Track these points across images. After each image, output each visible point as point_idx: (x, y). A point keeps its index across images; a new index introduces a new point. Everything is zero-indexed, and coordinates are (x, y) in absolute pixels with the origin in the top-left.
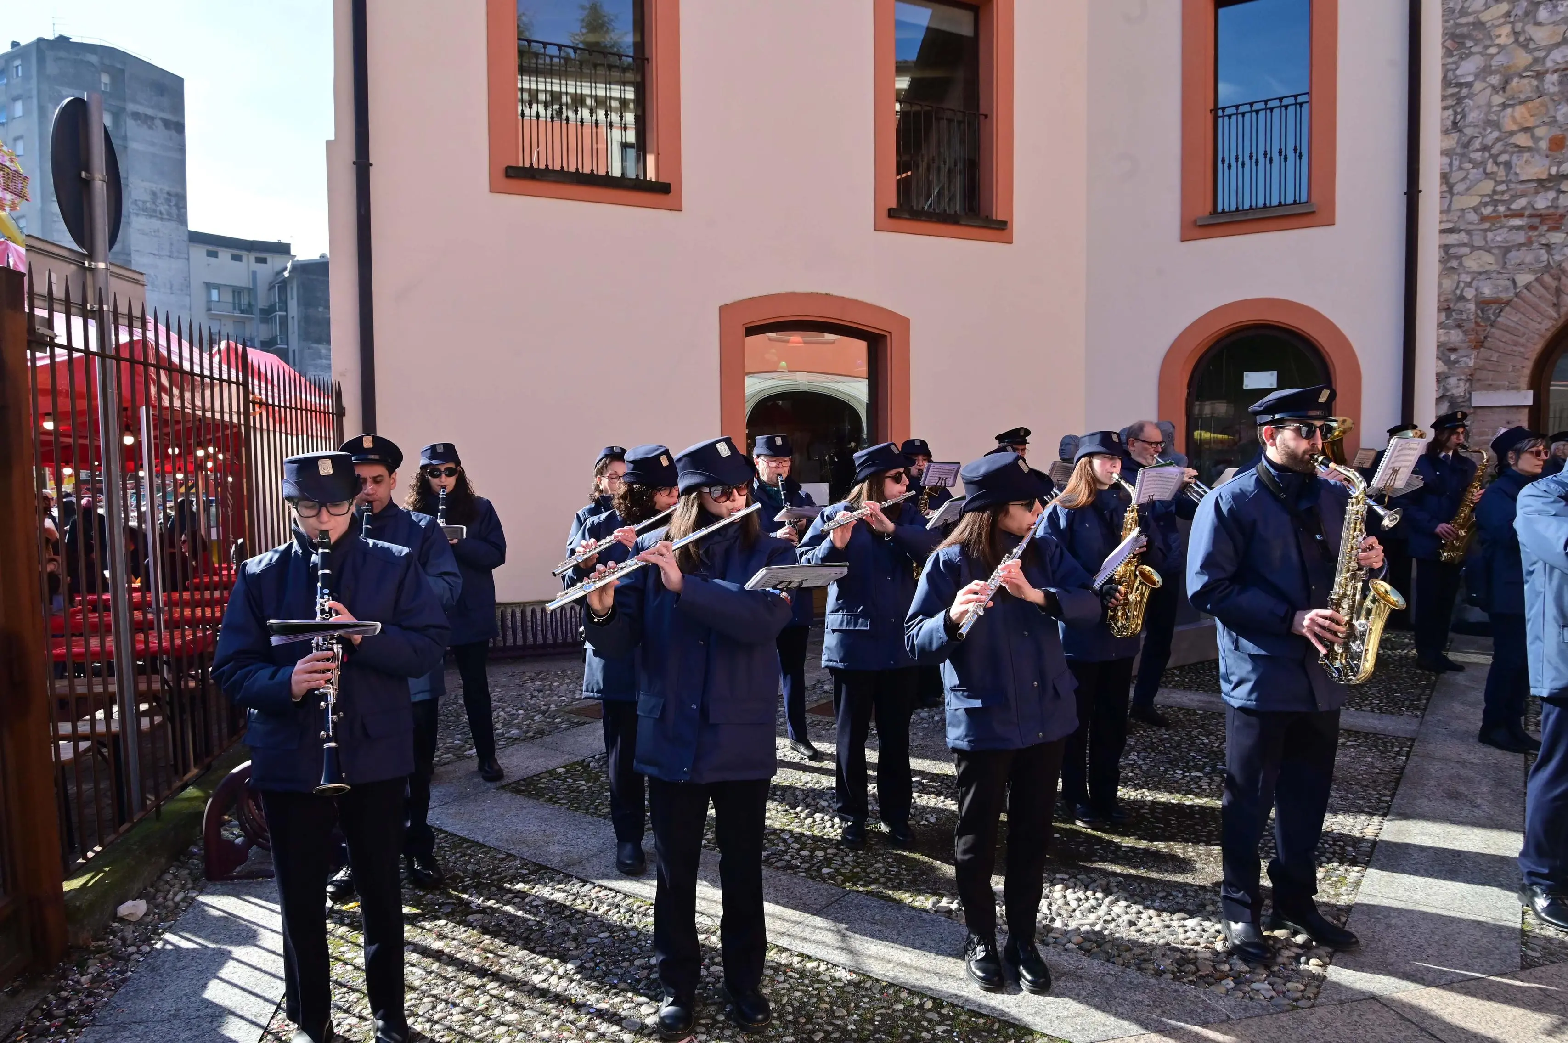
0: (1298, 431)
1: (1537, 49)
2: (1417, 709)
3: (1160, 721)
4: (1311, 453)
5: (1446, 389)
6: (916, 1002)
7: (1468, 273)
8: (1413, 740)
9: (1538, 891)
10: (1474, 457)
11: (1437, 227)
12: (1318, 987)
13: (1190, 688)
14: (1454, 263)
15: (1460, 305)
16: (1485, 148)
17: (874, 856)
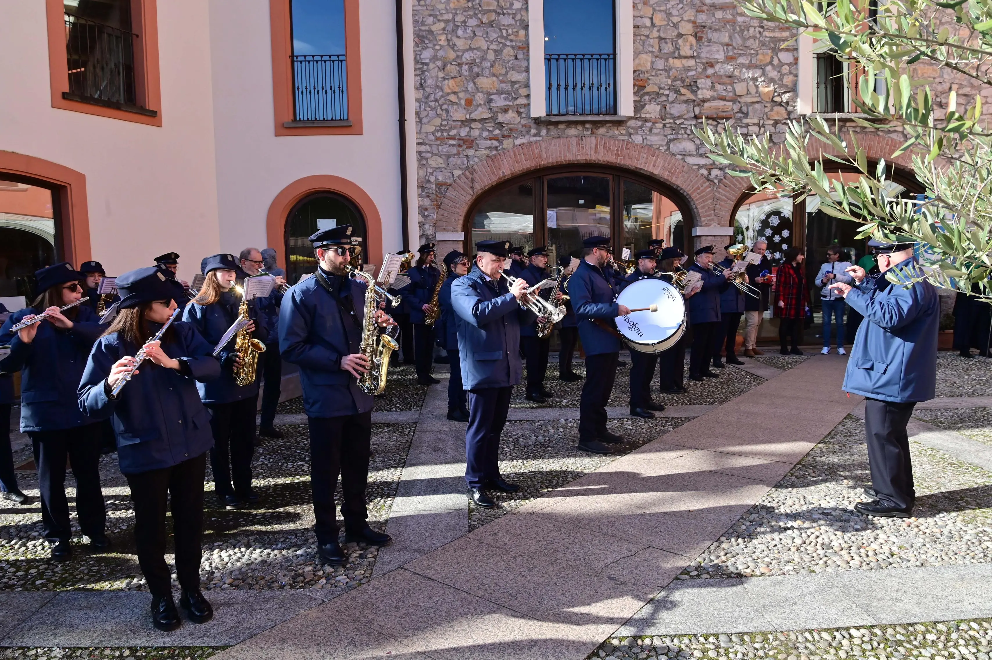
0: (336, 251)
1: (458, 51)
2: (418, 406)
3: (277, 435)
4: (344, 264)
5: (424, 231)
6: (117, 654)
7: (431, 168)
8: (416, 423)
9: (475, 490)
10: (439, 268)
11: (415, 141)
12: (372, 569)
13: (296, 412)
14: (424, 162)
15: (428, 185)
16: (436, 100)
17: (79, 562)
